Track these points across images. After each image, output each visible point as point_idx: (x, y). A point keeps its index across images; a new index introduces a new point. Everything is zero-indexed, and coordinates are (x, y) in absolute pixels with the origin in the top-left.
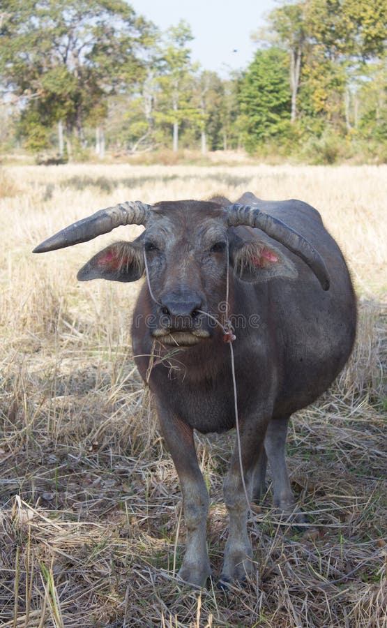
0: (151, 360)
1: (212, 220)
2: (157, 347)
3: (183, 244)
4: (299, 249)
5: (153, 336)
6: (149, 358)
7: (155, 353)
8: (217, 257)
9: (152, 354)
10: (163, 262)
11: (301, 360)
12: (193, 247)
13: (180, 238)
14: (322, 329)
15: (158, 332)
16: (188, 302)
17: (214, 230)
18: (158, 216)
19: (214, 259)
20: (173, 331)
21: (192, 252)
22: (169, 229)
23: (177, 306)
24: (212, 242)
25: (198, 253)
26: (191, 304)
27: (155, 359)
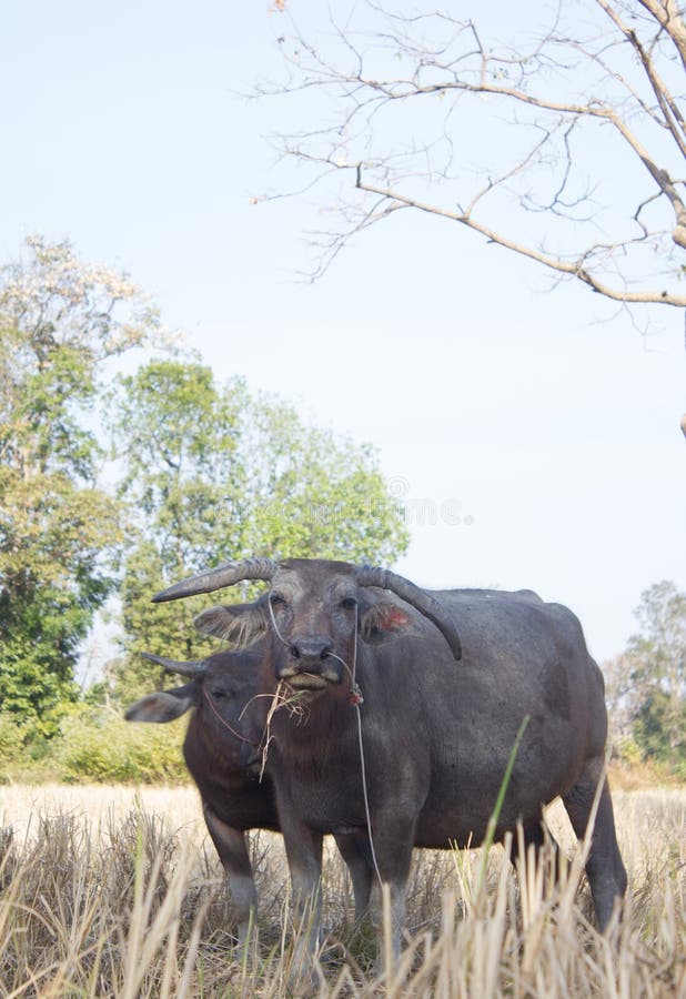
0: (275, 701)
1: (343, 577)
2: (283, 689)
3: (311, 595)
4: (433, 613)
5: (279, 678)
6: (273, 698)
7: (281, 694)
8: (346, 614)
9: (277, 696)
10: (289, 614)
11: (453, 766)
12: (322, 600)
13: (308, 590)
14: (480, 734)
15: (285, 672)
16: (317, 643)
17: (346, 585)
18: (285, 570)
19: (343, 615)
20: (300, 671)
21: (321, 604)
22: (297, 583)
23: (307, 646)
24: (342, 597)
25: (326, 606)
26: (320, 645)
27: (279, 701)
